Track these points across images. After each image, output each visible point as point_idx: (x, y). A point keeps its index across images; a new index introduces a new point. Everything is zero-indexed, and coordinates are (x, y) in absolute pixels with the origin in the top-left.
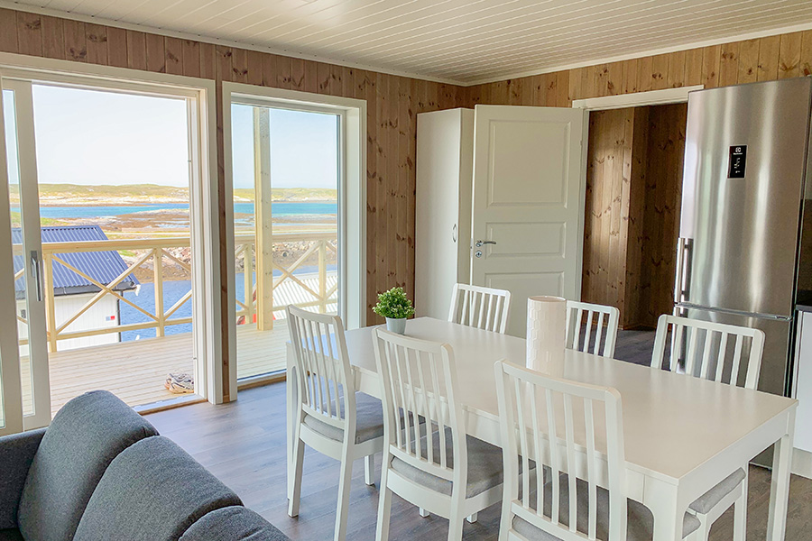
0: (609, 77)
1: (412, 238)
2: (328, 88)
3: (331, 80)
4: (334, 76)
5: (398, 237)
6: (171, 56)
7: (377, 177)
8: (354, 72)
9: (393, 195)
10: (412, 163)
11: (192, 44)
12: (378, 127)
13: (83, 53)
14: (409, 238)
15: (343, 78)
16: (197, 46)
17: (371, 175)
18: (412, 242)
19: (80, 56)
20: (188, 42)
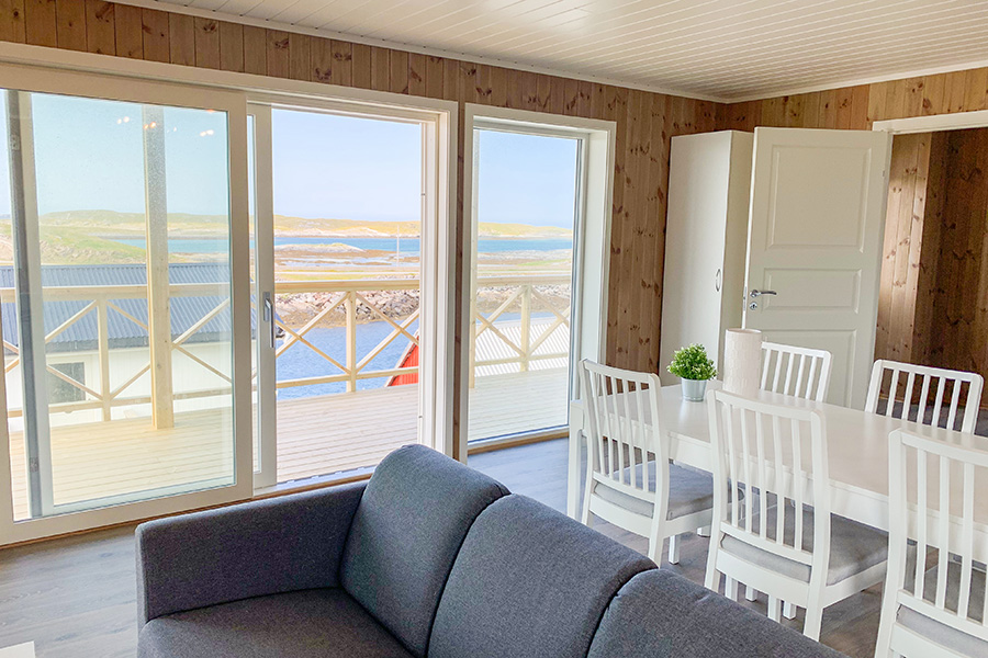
0: (925, 94)
1: (659, 285)
2: (575, 108)
3: (580, 98)
4: (582, 95)
5: (644, 284)
6: (415, 75)
7: (623, 212)
8: (604, 89)
9: (640, 233)
10: (663, 196)
11: (436, 60)
12: (627, 152)
13: (328, 74)
14: (656, 286)
15: (592, 95)
16: (441, 62)
17: (618, 210)
18: (659, 290)
19: (325, 77)
20: (432, 58)
